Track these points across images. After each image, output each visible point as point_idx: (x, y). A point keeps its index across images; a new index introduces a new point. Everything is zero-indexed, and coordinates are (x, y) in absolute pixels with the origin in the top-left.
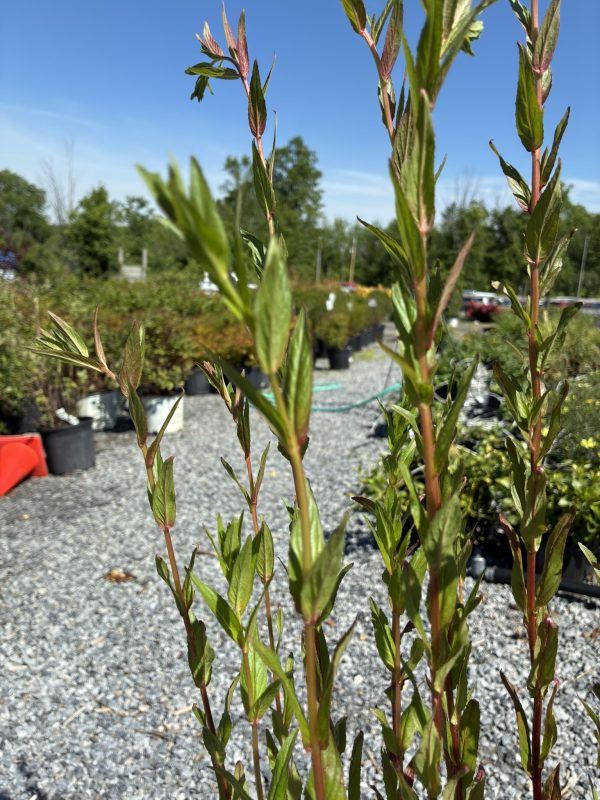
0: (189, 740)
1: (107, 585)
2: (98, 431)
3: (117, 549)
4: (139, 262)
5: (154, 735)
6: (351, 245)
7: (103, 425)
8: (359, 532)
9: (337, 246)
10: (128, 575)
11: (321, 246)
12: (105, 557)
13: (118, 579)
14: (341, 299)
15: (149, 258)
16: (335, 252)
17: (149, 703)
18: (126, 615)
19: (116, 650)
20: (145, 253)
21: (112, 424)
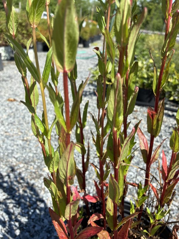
0: (34, 141)
1: (8, 102)
2: (4, 60)
3: (11, 93)
4: (18, 7)
5: (23, 140)
6: (92, 7)
7: (6, 58)
8: (89, 91)
9: (87, 7)
10: (15, 100)
11: (82, 7)
12: (7, 95)
13: (11, 101)
14: (88, 25)
15: (22, 6)
16: (86, 9)
17: (22, 132)
18: (14, 110)
19: (11, 119)
20: (20, 3)
21: (9, 58)
